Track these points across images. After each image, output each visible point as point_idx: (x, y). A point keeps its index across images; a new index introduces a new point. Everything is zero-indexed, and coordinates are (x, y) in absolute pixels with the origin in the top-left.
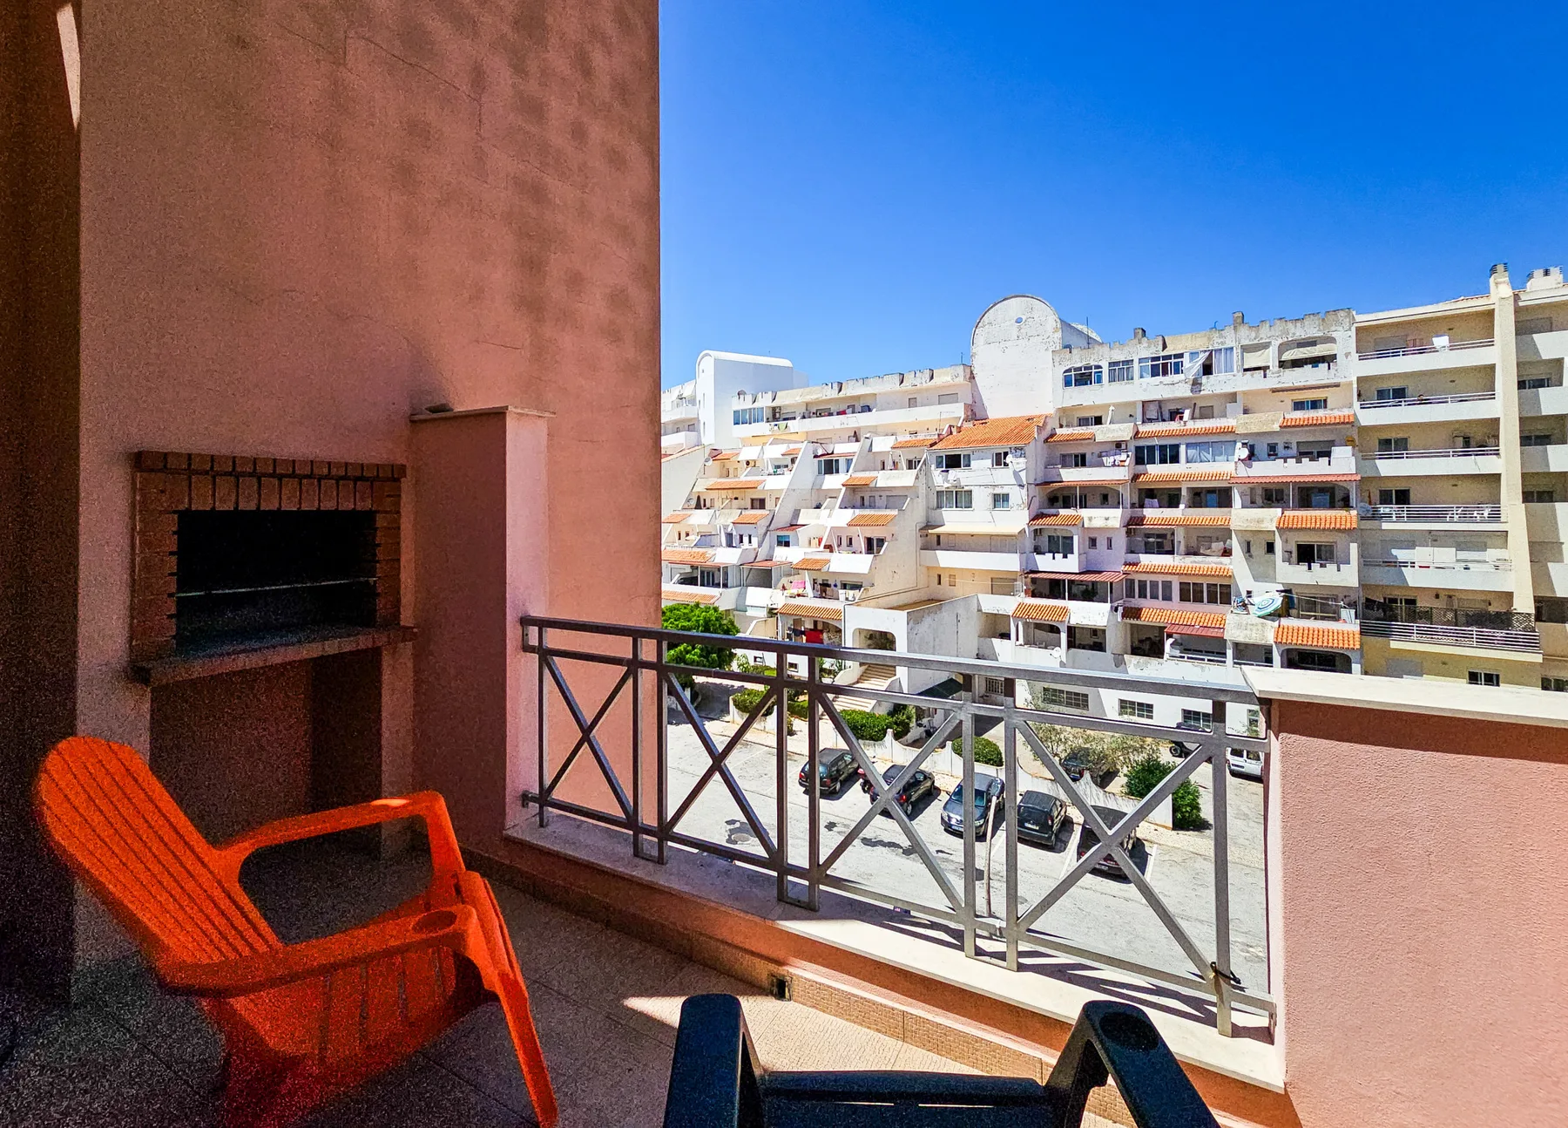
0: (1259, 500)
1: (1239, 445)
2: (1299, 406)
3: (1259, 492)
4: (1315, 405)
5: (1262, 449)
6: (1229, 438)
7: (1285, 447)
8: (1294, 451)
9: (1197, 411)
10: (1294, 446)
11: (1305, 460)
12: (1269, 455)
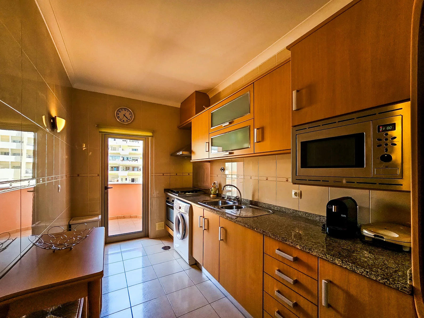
0: (125, 169)
1: (121, 157)
2: (133, 150)
3: (125, 167)
4: (136, 150)
5: (125, 159)
6: (119, 155)
7: (130, 158)
8: (131, 159)
9: (112, 148)
10: (132, 158)
11: (133, 161)
12: (127, 160)
